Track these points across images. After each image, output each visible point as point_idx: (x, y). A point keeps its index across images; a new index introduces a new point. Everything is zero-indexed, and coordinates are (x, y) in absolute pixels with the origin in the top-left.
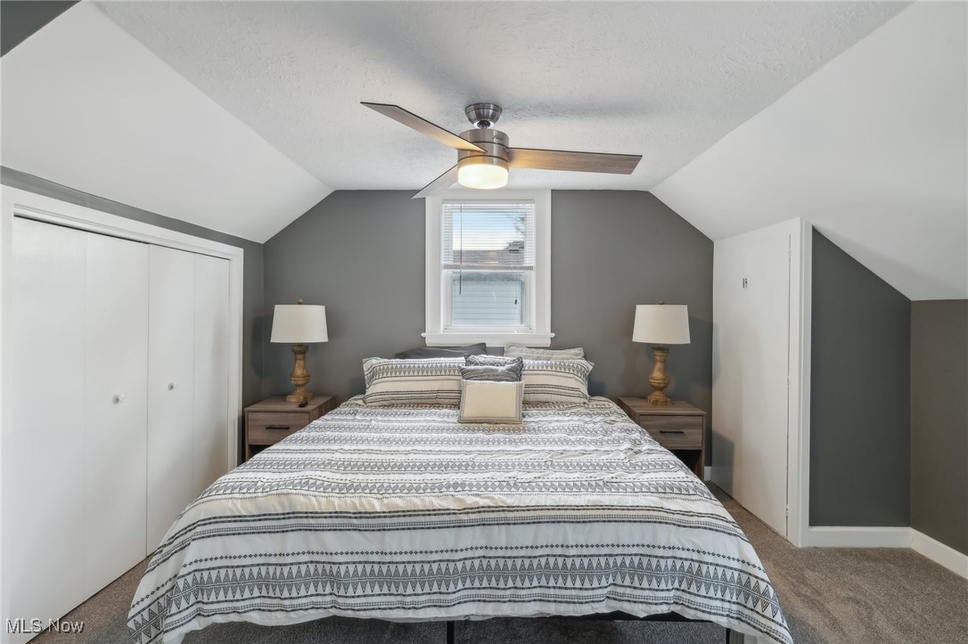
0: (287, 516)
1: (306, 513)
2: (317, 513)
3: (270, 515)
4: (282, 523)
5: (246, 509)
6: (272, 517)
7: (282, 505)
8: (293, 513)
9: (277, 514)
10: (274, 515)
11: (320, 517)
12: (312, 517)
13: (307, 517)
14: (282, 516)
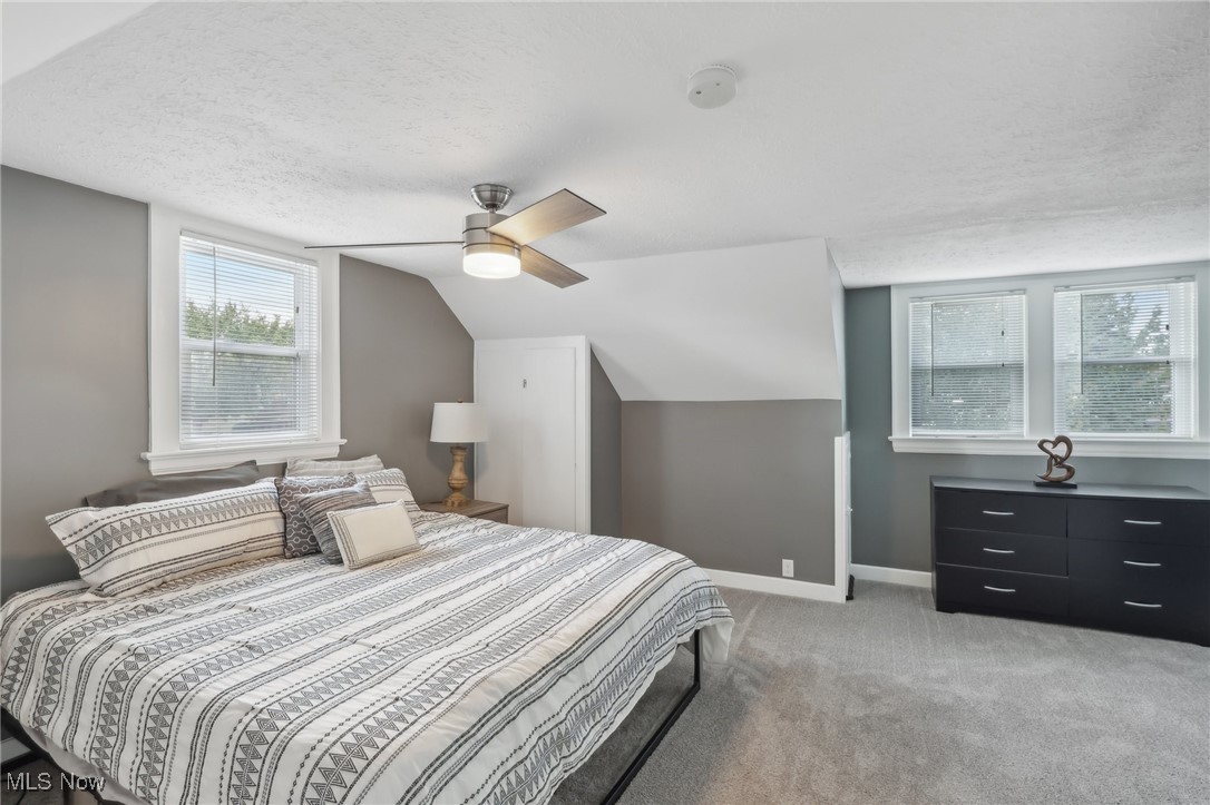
0: (506, 701)
1: (522, 685)
2: (530, 679)
3: (490, 712)
4: (505, 712)
5: (463, 723)
6: (492, 713)
7: (492, 693)
8: (510, 693)
9: (496, 706)
10: (493, 709)
11: (536, 682)
12: (530, 686)
13: (526, 689)
14: (501, 705)
